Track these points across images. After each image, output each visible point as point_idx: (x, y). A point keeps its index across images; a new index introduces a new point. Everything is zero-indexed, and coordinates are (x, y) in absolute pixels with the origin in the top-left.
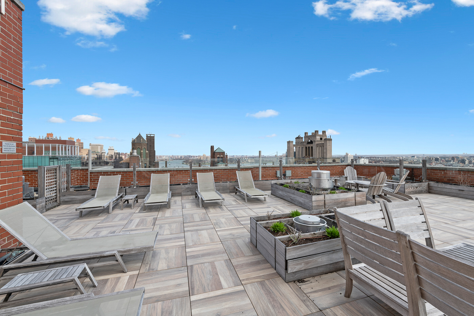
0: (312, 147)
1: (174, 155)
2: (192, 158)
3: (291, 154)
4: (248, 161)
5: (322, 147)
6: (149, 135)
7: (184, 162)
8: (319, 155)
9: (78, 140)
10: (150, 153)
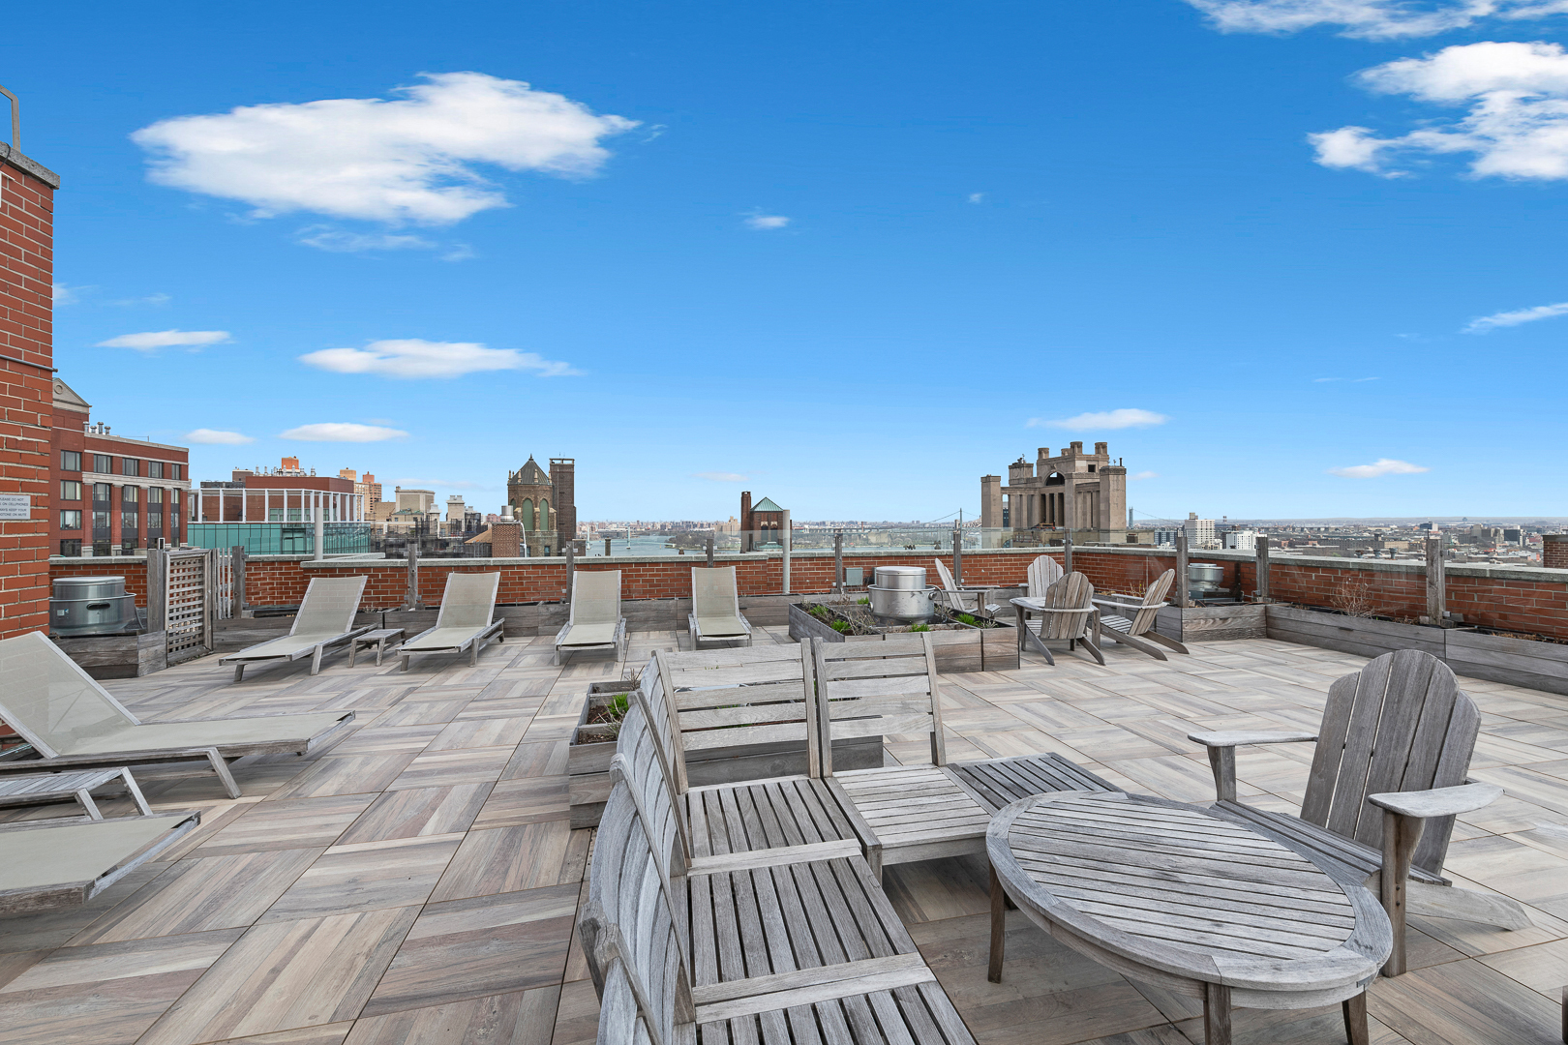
0: (1061, 496)
1: (643, 519)
2: (696, 529)
3: (993, 518)
4: (867, 539)
5: (1094, 494)
6: (559, 462)
7: (671, 541)
8: (1085, 520)
9: (368, 477)
10: (559, 514)
